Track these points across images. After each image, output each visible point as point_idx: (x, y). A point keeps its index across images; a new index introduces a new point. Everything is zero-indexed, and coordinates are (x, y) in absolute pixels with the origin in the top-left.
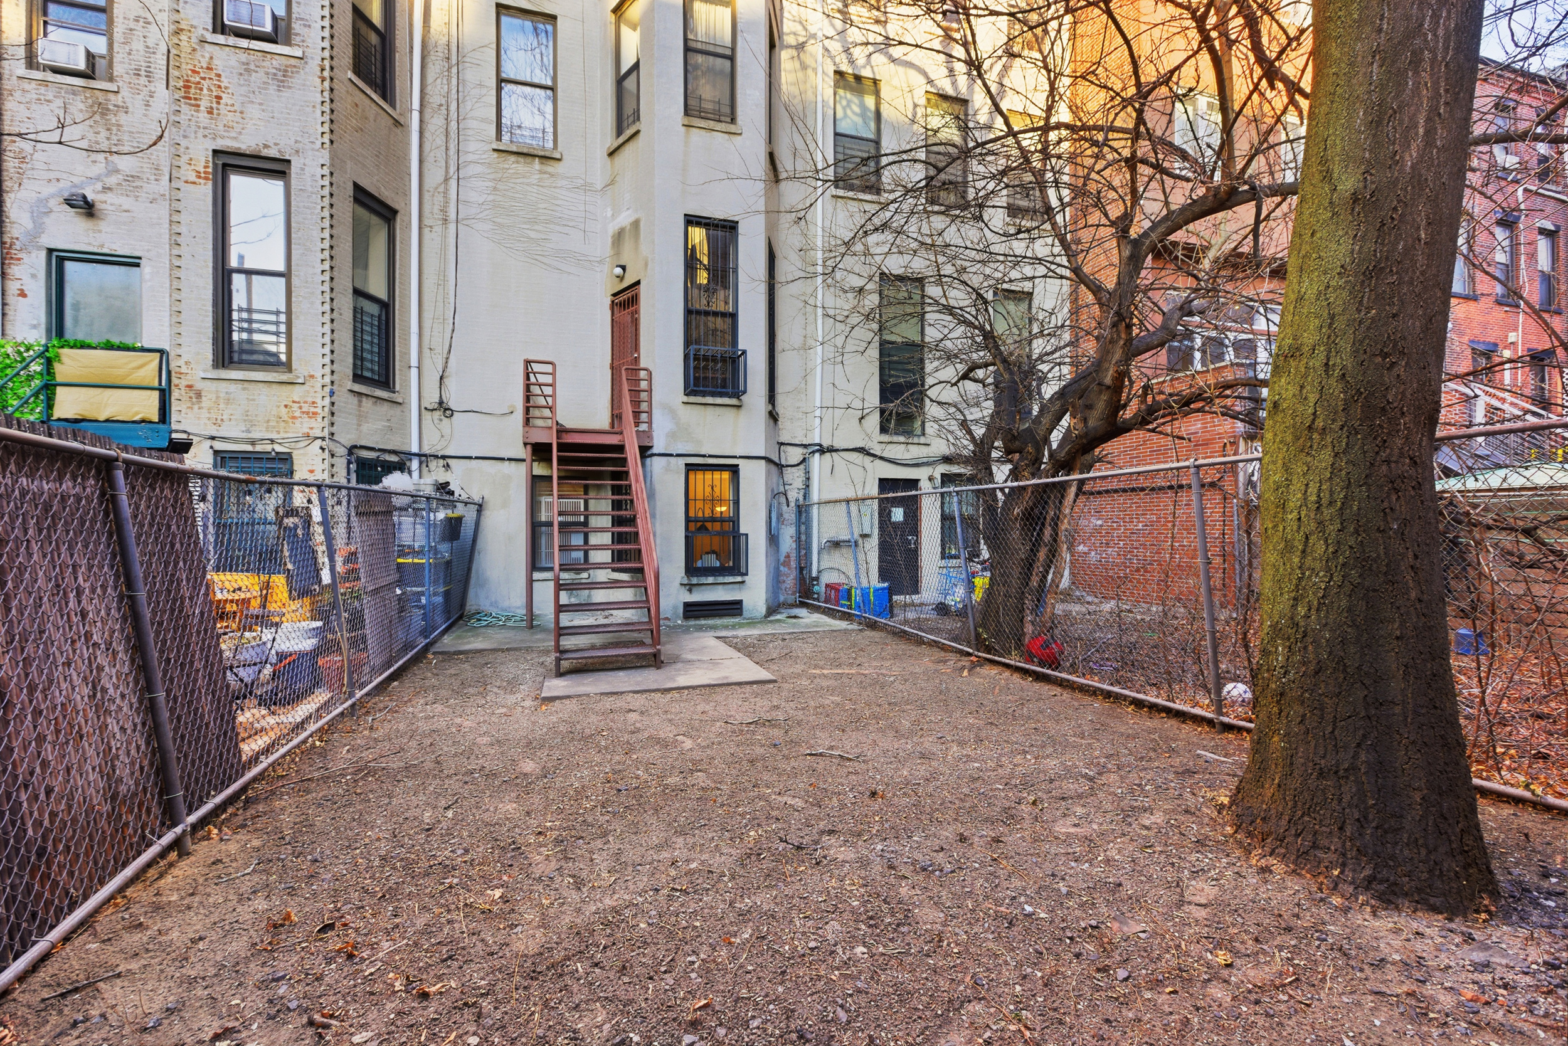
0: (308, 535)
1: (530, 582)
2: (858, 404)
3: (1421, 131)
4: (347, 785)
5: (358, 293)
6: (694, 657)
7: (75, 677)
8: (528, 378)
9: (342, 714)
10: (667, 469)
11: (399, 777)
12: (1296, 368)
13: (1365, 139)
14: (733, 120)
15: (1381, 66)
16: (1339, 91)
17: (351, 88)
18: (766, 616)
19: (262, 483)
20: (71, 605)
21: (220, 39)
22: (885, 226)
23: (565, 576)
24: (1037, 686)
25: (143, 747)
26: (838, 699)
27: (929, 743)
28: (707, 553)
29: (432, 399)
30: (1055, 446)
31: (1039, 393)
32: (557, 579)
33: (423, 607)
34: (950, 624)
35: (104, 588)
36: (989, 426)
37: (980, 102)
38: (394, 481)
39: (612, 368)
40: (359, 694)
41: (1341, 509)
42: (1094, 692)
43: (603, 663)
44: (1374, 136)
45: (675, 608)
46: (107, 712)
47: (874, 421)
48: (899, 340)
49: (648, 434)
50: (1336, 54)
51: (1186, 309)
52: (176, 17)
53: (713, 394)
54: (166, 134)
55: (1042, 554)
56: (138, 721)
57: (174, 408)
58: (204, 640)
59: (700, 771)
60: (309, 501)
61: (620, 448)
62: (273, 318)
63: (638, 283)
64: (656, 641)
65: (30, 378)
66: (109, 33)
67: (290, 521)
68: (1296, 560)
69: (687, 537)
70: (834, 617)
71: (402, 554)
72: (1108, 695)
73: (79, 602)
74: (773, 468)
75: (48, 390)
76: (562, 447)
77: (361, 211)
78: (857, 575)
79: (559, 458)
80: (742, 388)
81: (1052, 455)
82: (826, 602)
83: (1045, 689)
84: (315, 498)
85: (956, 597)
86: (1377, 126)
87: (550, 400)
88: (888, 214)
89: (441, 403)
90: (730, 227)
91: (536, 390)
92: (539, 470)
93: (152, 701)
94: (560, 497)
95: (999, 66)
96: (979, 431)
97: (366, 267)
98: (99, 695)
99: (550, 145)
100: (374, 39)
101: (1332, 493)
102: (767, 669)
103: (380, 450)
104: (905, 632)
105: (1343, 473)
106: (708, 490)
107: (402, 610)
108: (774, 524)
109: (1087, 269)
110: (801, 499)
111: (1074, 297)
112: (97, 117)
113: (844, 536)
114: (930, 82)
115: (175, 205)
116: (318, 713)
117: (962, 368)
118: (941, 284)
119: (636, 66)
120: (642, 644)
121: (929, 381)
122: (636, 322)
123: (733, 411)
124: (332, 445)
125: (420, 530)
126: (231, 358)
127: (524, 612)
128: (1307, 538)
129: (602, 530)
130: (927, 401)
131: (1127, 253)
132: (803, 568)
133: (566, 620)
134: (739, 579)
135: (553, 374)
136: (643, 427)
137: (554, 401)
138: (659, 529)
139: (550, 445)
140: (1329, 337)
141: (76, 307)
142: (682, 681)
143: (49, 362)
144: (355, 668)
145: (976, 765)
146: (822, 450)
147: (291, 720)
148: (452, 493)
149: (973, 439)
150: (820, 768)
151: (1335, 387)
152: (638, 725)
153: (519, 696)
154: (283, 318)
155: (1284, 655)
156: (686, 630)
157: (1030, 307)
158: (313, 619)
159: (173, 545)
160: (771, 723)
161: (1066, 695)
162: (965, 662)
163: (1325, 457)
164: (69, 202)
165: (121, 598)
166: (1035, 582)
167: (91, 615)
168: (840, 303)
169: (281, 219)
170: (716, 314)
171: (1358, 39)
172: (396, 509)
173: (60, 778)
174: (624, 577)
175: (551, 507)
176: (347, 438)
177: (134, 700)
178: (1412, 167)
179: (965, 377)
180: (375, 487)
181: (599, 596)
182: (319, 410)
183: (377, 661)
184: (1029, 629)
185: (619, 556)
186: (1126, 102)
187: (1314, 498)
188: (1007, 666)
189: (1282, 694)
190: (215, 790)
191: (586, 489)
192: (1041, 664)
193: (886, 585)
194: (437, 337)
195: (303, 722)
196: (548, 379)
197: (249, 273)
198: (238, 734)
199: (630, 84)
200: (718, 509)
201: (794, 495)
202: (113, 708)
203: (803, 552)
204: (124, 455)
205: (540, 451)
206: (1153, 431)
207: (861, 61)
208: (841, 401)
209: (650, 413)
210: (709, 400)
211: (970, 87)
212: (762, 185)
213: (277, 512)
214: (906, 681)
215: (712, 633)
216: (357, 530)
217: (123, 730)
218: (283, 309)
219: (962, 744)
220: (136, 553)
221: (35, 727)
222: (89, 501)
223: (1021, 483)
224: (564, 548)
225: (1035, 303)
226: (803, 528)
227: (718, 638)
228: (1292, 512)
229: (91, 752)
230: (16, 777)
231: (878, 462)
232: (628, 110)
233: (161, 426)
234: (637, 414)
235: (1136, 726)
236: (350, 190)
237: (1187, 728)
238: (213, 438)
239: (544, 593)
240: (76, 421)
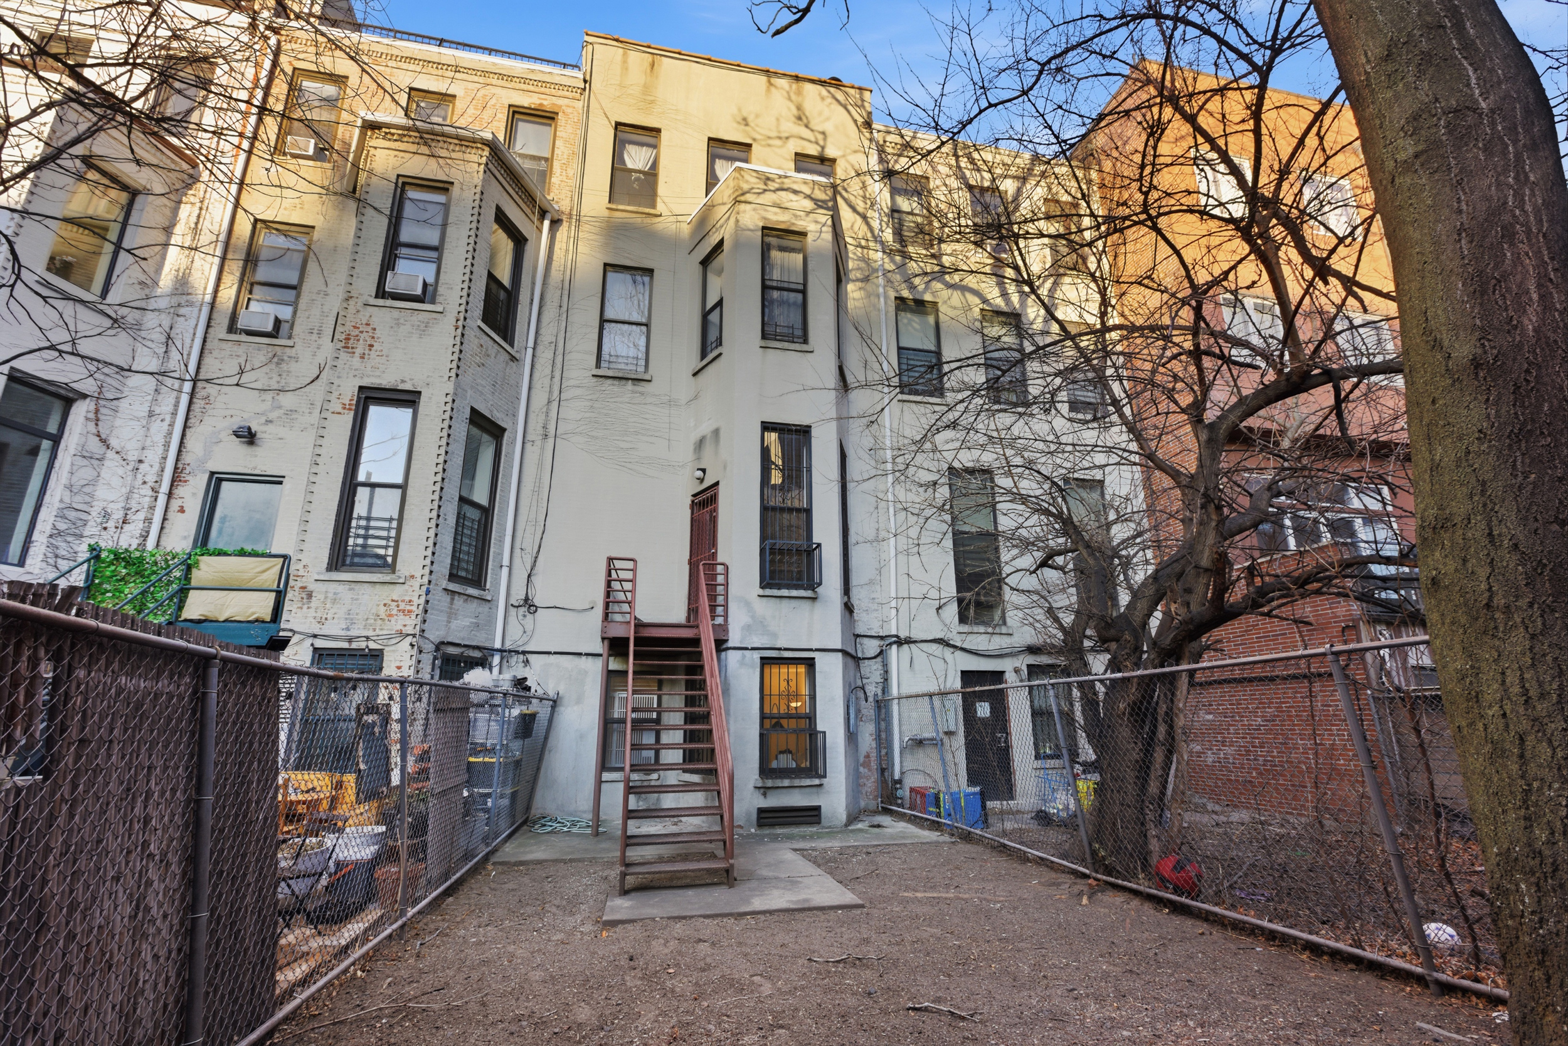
0: (385, 733)
1: (599, 782)
2: (934, 594)
3: (1535, 296)
4: (381, 1032)
5: (463, 500)
6: (771, 874)
7: (120, 894)
8: (610, 575)
9: (390, 936)
10: (742, 663)
11: (439, 1024)
12: (1452, 541)
13: (1472, 307)
14: (805, 341)
15: (1471, 242)
16: (1429, 267)
17: (479, 333)
18: (846, 825)
19: (349, 680)
20: (136, 810)
21: (381, 302)
22: (954, 425)
23: (635, 776)
24: (1177, 920)
25: (172, 980)
26: (937, 931)
27: (1059, 1000)
28: (781, 752)
29: (518, 595)
30: (1153, 632)
31: (1127, 579)
32: (627, 781)
33: (487, 811)
34: (1054, 836)
35: (174, 791)
36: (1078, 613)
37: (1034, 313)
38: (475, 677)
39: (690, 563)
40: (411, 912)
41: (1559, 702)
42: (1253, 931)
43: (671, 879)
44: (1481, 304)
45: (748, 814)
46: (145, 936)
47: (952, 611)
48: (974, 530)
49: (724, 628)
50: (1417, 235)
51: (1273, 490)
52: (349, 288)
53: (789, 587)
54: (324, 375)
55: (1159, 756)
56: (174, 946)
57: (286, 608)
58: (262, 849)
59: (782, 1027)
60: (391, 698)
61: (696, 642)
62: (386, 524)
63: (717, 484)
64: (729, 854)
65: (170, 583)
66: (295, 304)
67: (369, 719)
68: (1514, 767)
69: (761, 735)
70: (922, 827)
71: (475, 753)
72: (1271, 936)
73: (146, 807)
74: (850, 661)
75: (183, 593)
76: (639, 641)
77: (475, 431)
78: (946, 777)
79: (635, 652)
80: (817, 580)
81: (1154, 643)
82: (910, 808)
83: (1190, 925)
84: (397, 694)
85: (1061, 803)
86: (1482, 295)
87: (629, 595)
88: (957, 414)
89: (527, 599)
90: (805, 432)
91: (616, 585)
92: (614, 665)
93: (194, 921)
94: (634, 692)
95: (1048, 284)
96: (1068, 619)
97: (473, 478)
98: (140, 915)
99: (641, 369)
100: (502, 295)
101: (1540, 684)
102: (853, 890)
103: (465, 646)
104: (1004, 846)
105: (1549, 658)
106: (784, 684)
107: (467, 813)
108: (852, 721)
109: (1160, 454)
110: (880, 692)
111: (1147, 483)
112: (273, 366)
113: (927, 734)
114: (985, 301)
115: (322, 432)
116: (364, 937)
117: (1039, 555)
118: (1011, 475)
119: (720, 304)
120: (713, 856)
121: (1007, 570)
122: (714, 520)
123: (807, 603)
124: (422, 642)
125: (494, 726)
126: (344, 561)
127: (590, 816)
128: (1522, 740)
129: (674, 728)
130: (1006, 589)
131: (1204, 436)
132: (884, 770)
133: (636, 828)
134: (817, 782)
135: (634, 570)
136: (719, 620)
137: (634, 597)
138: (732, 728)
139: (627, 639)
140: (1485, 505)
141: (223, 520)
142: (758, 904)
143: (189, 568)
144: (412, 881)
145: (1125, 1033)
146: (900, 642)
147: (335, 943)
148: (528, 689)
149: (1061, 627)
150: (928, 1029)
151: (1508, 560)
152: (709, 960)
153: (579, 918)
154: (394, 524)
155: (1531, 896)
156: (759, 839)
157: (1103, 495)
158: (378, 823)
159: (251, 744)
160: (860, 962)
161: (1217, 934)
162: (1081, 885)
163: (1518, 641)
164: (236, 434)
165: (188, 801)
166: (1153, 788)
167: (153, 822)
168: (911, 497)
169: (406, 441)
170: (790, 510)
171: (1437, 221)
172: (474, 705)
173: (75, 1020)
174: (695, 778)
175: (626, 701)
176: (435, 634)
177: (175, 921)
178: (1535, 330)
179: (1044, 564)
180: (456, 684)
181: (669, 801)
182: (414, 608)
183: (435, 873)
184: (1154, 845)
185: (690, 756)
186: (1184, 302)
187: (1516, 689)
188: (1136, 893)
189: (1544, 952)
190: (239, 1034)
191: (660, 684)
192: (1177, 891)
193: (977, 789)
194: (528, 540)
195: (347, 947)
196: (629, 575)
197: (373, 486)
198: (276, 962)
199: (714, 317)
200: (793, 705)
201: (871, 690)
202: (152, 930)
203: (884, 752)
204: (224, 653)
205: (616, 646)
206: (1268, 614)
207: (921, 287)
208: (917, 591)
209: (726, 606)
210: (785, 592)
211: (1023, 303)
212: (833, 394)
213: (358, 709)
214: (1015, 908)
215: (789, 845)
216: (433, 727)
217: (156, 957)
218: (396, 516)
219: (1100, 999)
220: (212, 754)
221: (64, 955)
222: (181, 698)
223: (1126, 674)
224: (636, 747)
225: (1109, 491)
226: (883, 724)
227: (795, 850)
228: (1490, 707)
229: (115, 986)
230: (28, 1018)
231: (958, 653)
232: (712, 336)
233: (272, 625)
234: (713, 608)
235: (1319, 982)
236: (467, 413)
237: (1389, 987)
238: (315, 636)
239: (613, 796)
240: (199, 622)
